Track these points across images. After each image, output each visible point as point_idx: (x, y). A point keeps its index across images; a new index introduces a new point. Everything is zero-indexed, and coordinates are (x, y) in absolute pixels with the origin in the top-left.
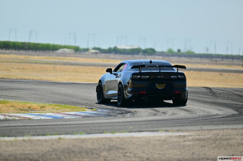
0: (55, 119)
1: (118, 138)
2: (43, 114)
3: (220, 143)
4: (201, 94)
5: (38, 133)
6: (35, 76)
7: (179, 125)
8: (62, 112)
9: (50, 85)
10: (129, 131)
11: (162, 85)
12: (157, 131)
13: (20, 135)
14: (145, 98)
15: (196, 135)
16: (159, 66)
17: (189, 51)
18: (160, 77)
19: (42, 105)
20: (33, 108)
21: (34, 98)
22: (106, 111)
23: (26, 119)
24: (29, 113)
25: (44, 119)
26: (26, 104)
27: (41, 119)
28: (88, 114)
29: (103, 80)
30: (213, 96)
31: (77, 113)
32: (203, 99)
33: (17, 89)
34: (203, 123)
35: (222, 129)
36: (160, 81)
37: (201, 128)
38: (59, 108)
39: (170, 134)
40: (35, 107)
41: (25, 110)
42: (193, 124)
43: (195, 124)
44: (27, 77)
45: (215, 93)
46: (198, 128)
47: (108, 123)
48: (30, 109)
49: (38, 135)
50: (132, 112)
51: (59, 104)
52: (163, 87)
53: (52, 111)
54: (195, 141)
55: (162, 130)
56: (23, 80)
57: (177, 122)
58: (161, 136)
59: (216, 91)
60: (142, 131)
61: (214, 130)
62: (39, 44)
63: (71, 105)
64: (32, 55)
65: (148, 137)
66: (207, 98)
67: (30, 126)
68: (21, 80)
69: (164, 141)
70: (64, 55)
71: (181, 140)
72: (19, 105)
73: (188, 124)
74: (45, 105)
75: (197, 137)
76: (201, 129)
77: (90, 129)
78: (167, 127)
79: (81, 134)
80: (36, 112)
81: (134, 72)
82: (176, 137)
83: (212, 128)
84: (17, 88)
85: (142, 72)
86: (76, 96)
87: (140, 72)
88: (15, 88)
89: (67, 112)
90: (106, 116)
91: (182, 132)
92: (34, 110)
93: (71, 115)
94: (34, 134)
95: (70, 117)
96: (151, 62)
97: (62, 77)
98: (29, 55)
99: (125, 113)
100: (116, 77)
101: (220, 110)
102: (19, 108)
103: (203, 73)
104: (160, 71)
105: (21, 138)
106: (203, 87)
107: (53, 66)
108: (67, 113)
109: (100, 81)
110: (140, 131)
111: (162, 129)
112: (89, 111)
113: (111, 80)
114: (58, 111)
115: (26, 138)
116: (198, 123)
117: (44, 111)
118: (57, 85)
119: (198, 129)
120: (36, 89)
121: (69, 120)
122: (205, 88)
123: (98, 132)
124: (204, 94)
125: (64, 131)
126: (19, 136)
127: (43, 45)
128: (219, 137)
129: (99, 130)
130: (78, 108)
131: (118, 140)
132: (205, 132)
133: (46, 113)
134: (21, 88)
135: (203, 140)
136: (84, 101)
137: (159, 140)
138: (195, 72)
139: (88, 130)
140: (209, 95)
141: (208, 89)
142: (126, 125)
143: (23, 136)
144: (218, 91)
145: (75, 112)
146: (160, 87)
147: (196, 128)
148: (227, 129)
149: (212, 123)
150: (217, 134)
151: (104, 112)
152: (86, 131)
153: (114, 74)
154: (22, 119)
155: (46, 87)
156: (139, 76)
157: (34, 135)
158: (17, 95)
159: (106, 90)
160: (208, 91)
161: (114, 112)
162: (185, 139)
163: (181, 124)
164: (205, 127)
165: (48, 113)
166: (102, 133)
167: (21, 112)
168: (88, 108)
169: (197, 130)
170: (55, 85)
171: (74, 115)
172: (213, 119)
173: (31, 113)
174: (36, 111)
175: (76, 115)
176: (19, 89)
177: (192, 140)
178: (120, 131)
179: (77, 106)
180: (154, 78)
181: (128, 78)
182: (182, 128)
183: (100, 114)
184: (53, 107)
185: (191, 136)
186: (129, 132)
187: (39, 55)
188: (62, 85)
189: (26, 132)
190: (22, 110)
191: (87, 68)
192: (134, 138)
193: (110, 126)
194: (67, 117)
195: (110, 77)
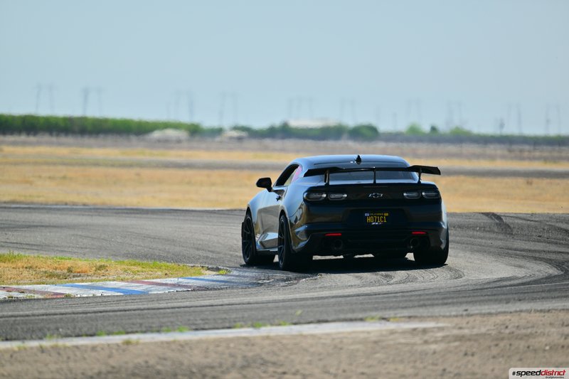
0: (130, 295)
1: (268, 337)
2: (100, 284)
3: (510, 345)
4: (477, 231)
5: (77, 331)
6: (89, 196)
7: (416, 303)
8: (146, 278)
10: (295, 321)
11: (380, 216)
12: (361, 320)
13: (34, 336)
15: (454, 328)
17: (457, 128)
18: (376, 195)
19: (98, 264)
20: (78, 270)
21: (82, 248)
22: (251, 274)
23: (59, 296)
24: (68, 282)
25: (102, 296)
26: (63, 261)
27: (94, 297)
28: (207, 282)
30: (506, 233)
31: (180, 280)
32: (480, 240)
33: (43, 226)
34: (473, 299)
35: (516, 312)
36: (376, 206)
37: (466, 310)
38: (140, 269)
39: (391, 326)
40: (84, 269)
41: (58, 276)
42: (450, 301)
43: (455, 300)
45: (509, 227)
46: (459, 310)
47: (249, 303)
48: (71, 274)
49: (78, 336)
51: (142, 259)
52: (383, 219)
53: (122, 276)
54: (449, 342)
55: (372, 318)
56: (62, 205)
57: (413, 298)
58: (368, 333)
59: (511, 221)
60: (326, 321)
61: (497, 314)
62: (106, 121)
63: (168, 262)
64: (90, 146)
66: (490, 239)
67: (62, 314)
68: (57, 204)
69: (375, 342)
70: (165, 142)
71: (417, 340)
72: (46, 263)
73: (436, 302)
74: (106, 264)
75: (456, 332)
76: (465, 313)
77: (202, 320)
78: (385, 309)
79: (181, 331)
80: (83, 281)
81: (314, 184)
82: (404, 332)
83: (493, 311)
84: (44, 224)
86: (182, 240)
87: (327, 184)
88: (38, 224)
89: (157, 278)
90: (250, 286)
91: (421, 321)
92: (80, 276)
93: (166, 285)
94: (69, 332)
95: (164, 289)
96: (359, 159)
97: (153, 197)
98: (82, 146)
99: (295, 279)
100: (278, 199)
101: (520, 267)
102: (46, 272)
104: (375, 182)
105: (35, 344)
106: (482, 213)
107: (136, 170)
108: (158, 281)
110: (319, 322)
111: (374, 314)
112: (210, 275)
114: (136, 277)
115: (46, 343)
116: (460, 300)
117: (104, 278)
118: (138, 215)
119: (461, 313)
120: (87, 225)
121: (159, 298)
122: (487, 214)
123: (220, 326)
124: (483, 229)
125: (141, 325)
126: (32, 338)
127: (115, 122)
128: (507, 331)
129: (224, 320)
130: (185, 268)
131: (267, 342)
132: (475, 321)
133: (108, 282)
135: (469, 340)
136: (200, 253)
137: (364, 342)
138: (470, 179)
139: (199, 322)
140: (494, 232)
141: (492, 218)
142: (291, 307)
143: (41, 339)
144: (516, 221)
145: (176, 279)
146: (374, 220)
147: (454, 310)
148: (529, 311)
149: (496, 297)
150: (504, 324)
151: (244, 277)
152: (194, 324)
153: (276, 191)
154: (49, 297)
155: (112, 220)
156: (325, 195)
157: (67, 336)
158: (43, 241)
160: (493, 221)
161: (269, 277)
162: (426, 337)
163: (421, 303)
164: (474, 309)
165: (112, 282)
166: (229, 328)
167: (48, 280)
168: (208, 269)
169: (456, 316)
170: (133, 215)
171: (174, 285)
172: (499, 289)
173: (71, 282)
174: (84, 279)
175: (179, 285)
176: (47, 226)
177: (444, 339)
178: (272, 322)
179: (181, 265)
180: (360, 199)
181: (299, 201)
182: (422, 311)
183: (236, 283)
184: (126, 267)
185: (440, 329)
186: (295, 324)
187: (104, 146)
188: (149, 216)
189: (49, 329)
190: (51, 276)
192: (305, 337)
193: (251, 309)
194: (156, 291)
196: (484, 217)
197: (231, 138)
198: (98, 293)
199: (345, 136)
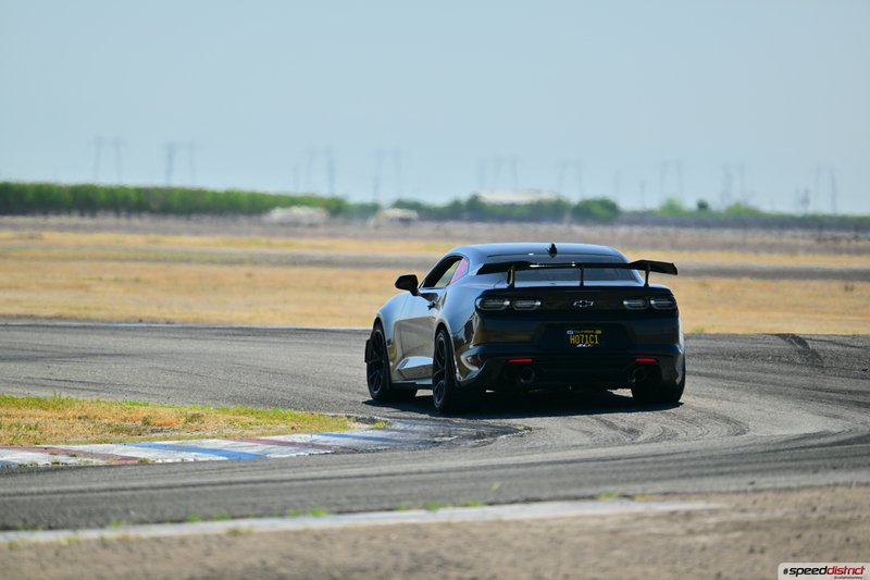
0: (237, 459)
1: (448, 525)
2: (192, 443)
3: (820, 536)
4: (768, 362)
5: (158, 515)
6: (176, 308)
7: (675, 473)
8: (263, 434)
9: (223, 337)
10: (491, 499)
11: (589, 334)
12: (592, 498)
13: (92, 523)
14: (531, 381)
15: (733, 510)
16: (578, 265)
17: (738, 205)
18: (583, 304)
19: (189, 412)
20: (159, 422)
21: (164, 388)
22: (422, 429)
23: (129, 462)
24: (143, 440)
25: (196, 462)
26: (136, 407)
27: (183, 462)
28: (356, 441)
29: (387, 321)
30: (811, 366)
31: (315, 437)
32: (773, 376)
33: (105, 355)
34: (763, 466)
35: (828, 485)
36: (583, 320)
37: (752, 483)
38: (253, 420)
39: (637, 507)
40: (168, 420)
41: (128, 431)
42: (728, 469)
43: (735, 468)
44: (149, 312)
45: (818, 356)
46: (742, 482)
47: (420, 473)
48: (148, 428)
49: (159, 522)
50: (518, 430)
51: (256, 404)
52: (593, 339)
53: (226, 431)
54: (726, 532)
55: (609, 495)
56: (134, 323)
58: (603, 517)
59: (820, 347)
61: (800, 489)
62: (200, 193)
63: (296, 409)
64: (177, 233)
65: (556, 519)
66: (788, 374)
67: (134, 489)
68: (127, 322)
69: (614, 532)
70: (291, 227)
71: (677, 528)
72: (110, 411)
73: (706, 471)
74: (201, 412)
75: (736, 516)
76: (750, 488)
77: (348, 497)
78: (628, 481)
79: (316, 515)
80: (166, 439)
81: (490, 286)
82: (657, 517)
83: (793, 485)
84: (107, 352)
85: (517, 285)
86: (317, 376)
87: (512, 287)
88: (98, 351)
89: (279, 434)
90: (421, 446)
91: (683, 500)
92: (162, 430)
93: (293, 444)
94: (145, 517)
95: (290, 452)
96: (553, 250)
97: (273, 310)
98: (165, 232)
99: (491, 435)
100: (430, 307)
101: (835, 417)
102: (109, 425)
103: (785, 283)
104: (582, 284)
105: (93, 534)
106: (778, 335)
107: (247, 269)
108: (281, 438)
109: (378, 322)
110: (527, 501)
111: (611, 488)
112: (360, 430)
113: (414, 316)
114: (247, 432)
115: (112, 533)
116: (743, 467)
117: (198, 434)
118: (250, 338)
119: (743, 488)
120: (172, 353)
121: (282, 464)
122: (783, 336)
123: (376, 507)
124: (777, 358)
125: (255, 505)
126: (88, 526)
127: (215, 195)
128: (815, 516)
129: (382, 498)
130: (322, 418)
131: (448, 532)
132: (765, 499)
133: (204, 441)
134: (118, 352)
135: (757, 529)
136: (345, 396)
137: (596, 531)
138: (758, 283)
139: (344, 501)
140: (795, 364)
141: (791, 343)
142: (484, 478)
143: (102, 526)
144: (829, 347)
145: (309, 436)
146: (580, 340)
147: (733, 483)
148: (848, 485)
149: (798, 464)
150: (809, 504)
151: (413, 432)
152: (336, 505)
153: (424, 296)
154: (114, 463)
155: (211, 346)
156: (507, 303)
157: (142, 522)
158: (106, 377)
159: (399, 354)
160: (793, 347)
161: (450, 432)
162: (690, 525)
163: (684, 472)
164: (764, 482)
165: (211, 441)
166: (390, 510)
167: (113, 436)
168: (358, 420)
169: (737, 492)
171: (305, 445)
172: (803, 451)
173: (149, 439)
174: (168, 435)
175: (313, 445)
176: (112, 355)
177: (718, 527)
178: (454, 500)
179: (316, 414)
180: (559, 309)
181: (469, 310)
182: (684, 485)
183: (400, 441)
184: (231, 417)
185: (713, 512)
186: (491, 504)
187: (197, 233)
188: (267, 339)
189: (115, 512)
190: (118, 430)
191: (370, 273)
192: (506, 524)
193: (423, 482)
194: (277, 453)
195: (409, 307)
196: (780, 340)
197: (392, 220)
198: (190, 457)
199: (568, 217)
